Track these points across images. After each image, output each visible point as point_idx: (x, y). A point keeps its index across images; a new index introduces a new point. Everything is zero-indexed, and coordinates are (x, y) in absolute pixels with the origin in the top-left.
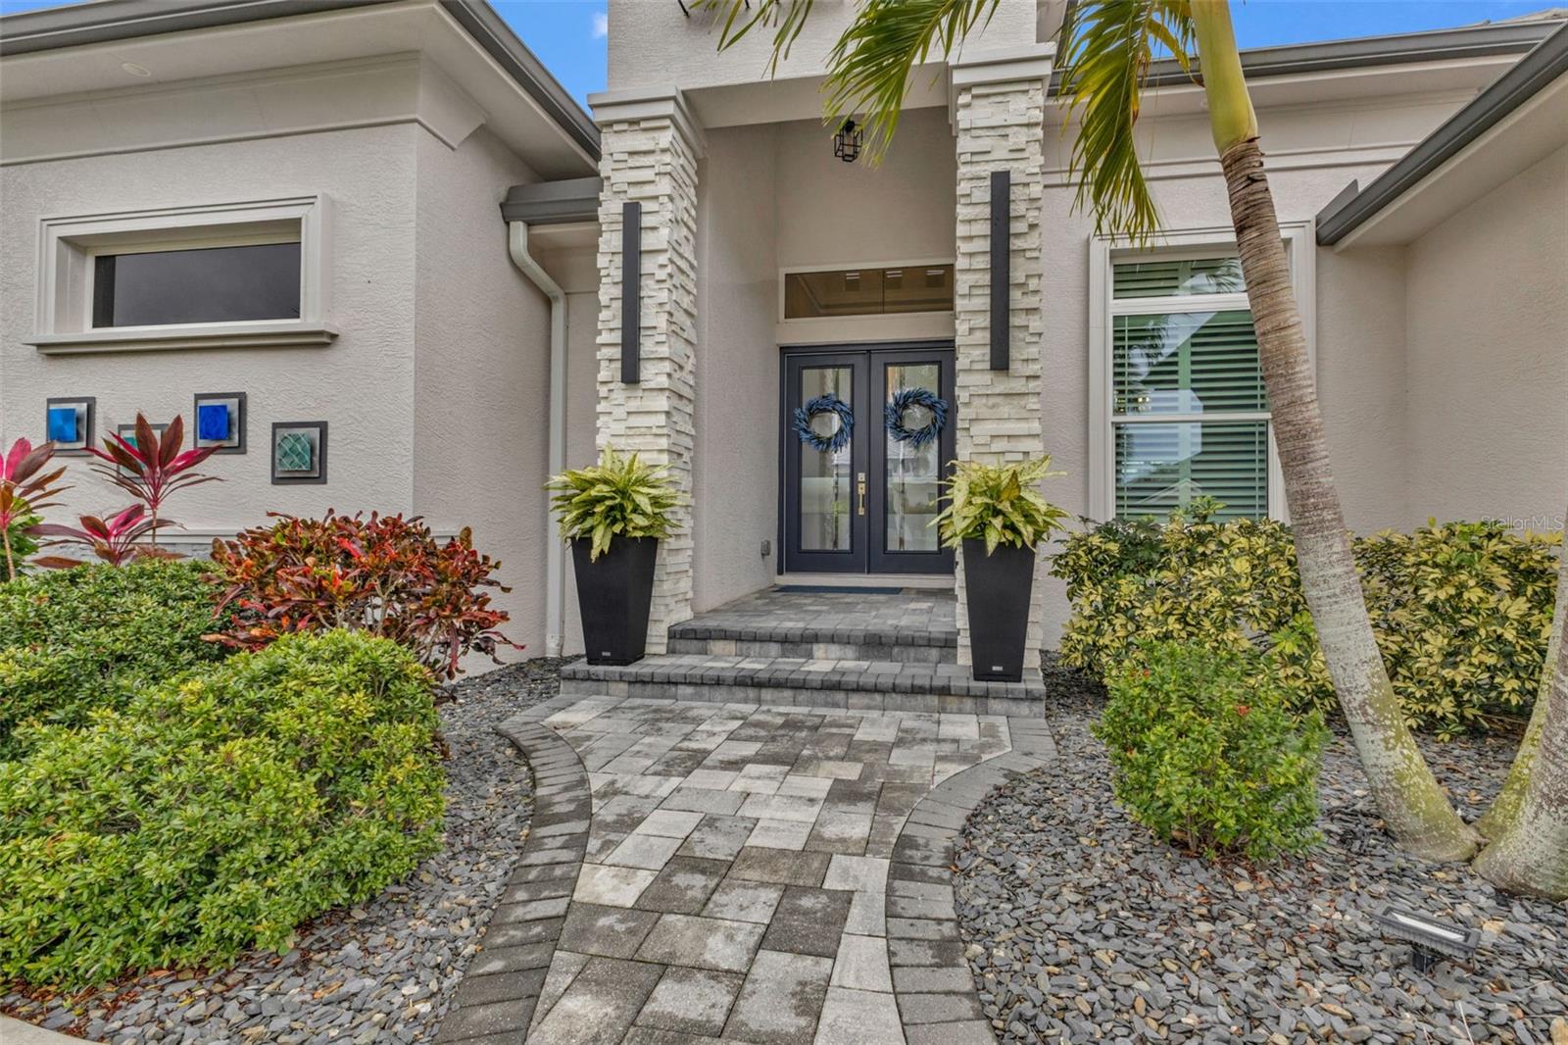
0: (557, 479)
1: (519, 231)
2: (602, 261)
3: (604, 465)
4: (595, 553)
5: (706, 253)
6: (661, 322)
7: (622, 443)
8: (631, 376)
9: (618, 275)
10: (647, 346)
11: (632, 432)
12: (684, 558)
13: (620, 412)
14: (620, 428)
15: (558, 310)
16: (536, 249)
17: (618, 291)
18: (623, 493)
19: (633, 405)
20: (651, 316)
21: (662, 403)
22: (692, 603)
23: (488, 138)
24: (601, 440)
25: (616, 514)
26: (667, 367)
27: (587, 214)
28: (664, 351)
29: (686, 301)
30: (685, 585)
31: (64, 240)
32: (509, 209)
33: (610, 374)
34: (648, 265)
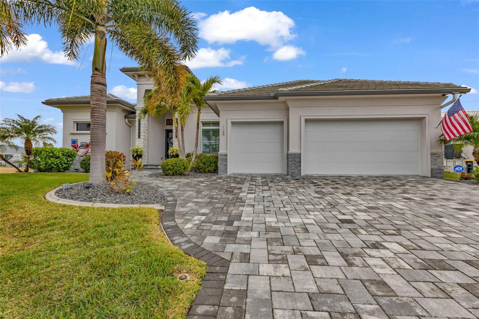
0: (131, 148)
1: (127, 120)
2: (136, 125)
3: (136, 147)
4: (134, 156)
5: (150, 122)
6: (143, 132)
7: (138, 145)
8: (139, 137)
9: (138, 126)
10: (141, 134)
11: (139, 143)
12: (146, 158)
13: (138, 141)
14: (138, 143)
15: (132, 128)
16: (129, 121)
17: (138, 128)
18: (138, 150)
19: (140, 141)
20: (141, 131)
21: (143, 140)
22: (147, 163)
23: (124, 110)
24: (136, 144)
25: (137, 152)
26: (143, 136)
27: (135, 118)
28: (143, 135)
29: (146, 129)
30: (146, 160)
31: (74, 121)
32: (125, 117)
33: (137, 137)
34: (141, 125)
